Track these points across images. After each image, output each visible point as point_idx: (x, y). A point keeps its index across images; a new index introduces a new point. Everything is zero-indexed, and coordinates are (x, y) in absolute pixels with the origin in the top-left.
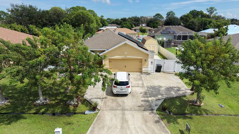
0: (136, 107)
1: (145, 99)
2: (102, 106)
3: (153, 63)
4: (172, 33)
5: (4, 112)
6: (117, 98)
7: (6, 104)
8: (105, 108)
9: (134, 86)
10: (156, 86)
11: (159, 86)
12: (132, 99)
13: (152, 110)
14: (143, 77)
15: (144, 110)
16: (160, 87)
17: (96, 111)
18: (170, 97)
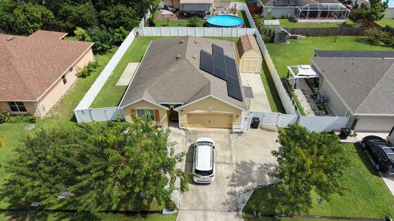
0: (219, 205)
1: (231, 190)
2: (181, 203)
3: (247, 119)
4: (293, 5)
5: (72, 209)
6: (198, 186)
7: (71, 195)
8: (185, 206)
9: (219, 163)
10: (247, 163)
11: (252, 162)
12: (216, 190)
13: (238, 210)
14: (232, 141)
15: (229, 211)
16: (253, 164)
17: (175, 211)
18: (261, 186)
